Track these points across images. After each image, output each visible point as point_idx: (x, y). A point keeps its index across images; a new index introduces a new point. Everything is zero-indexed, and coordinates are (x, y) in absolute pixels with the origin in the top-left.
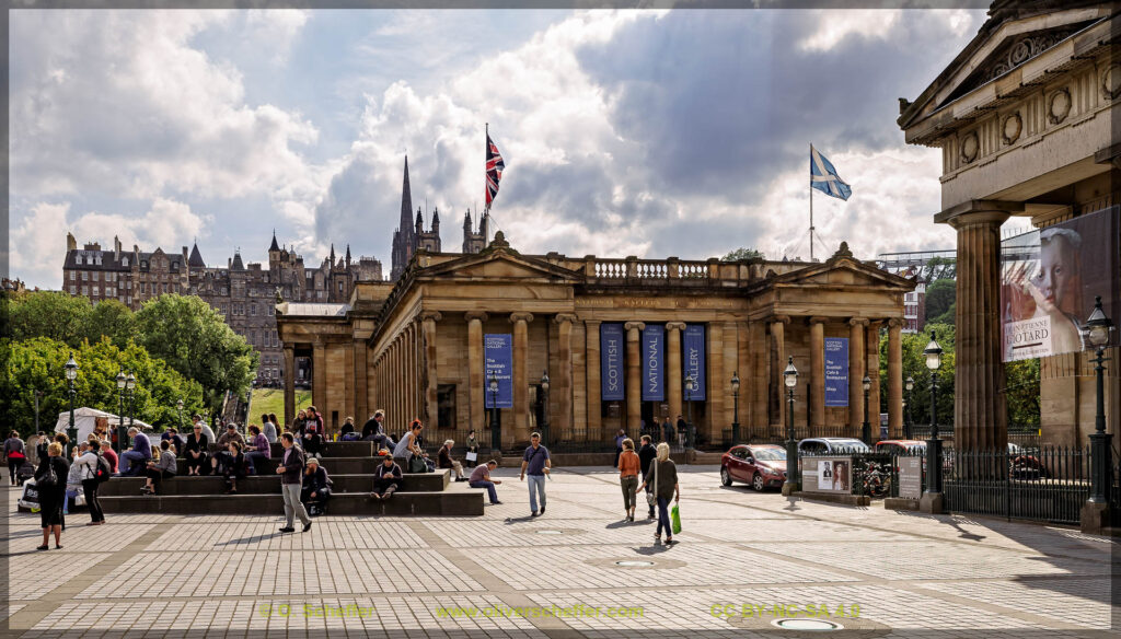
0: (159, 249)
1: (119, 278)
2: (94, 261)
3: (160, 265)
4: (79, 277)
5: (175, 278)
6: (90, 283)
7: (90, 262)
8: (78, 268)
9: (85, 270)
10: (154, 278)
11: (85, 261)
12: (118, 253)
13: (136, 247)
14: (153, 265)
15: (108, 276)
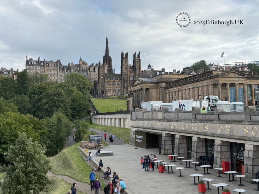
0: (52, 60)
1: (41, 68)
2: (34, 63)
3: (52, 65)
4: (30, 68)
5: (56, 68)
6: (33, 69)
7: (33, 63)
8: (30, 65)
9: (32, 66)
10: (50, 68)
11: (31, 63)
12: (39, 61)
13: (45, 60)
14: (50, 64)
15: (38, 67)
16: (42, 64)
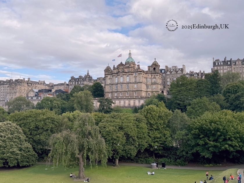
0: (238, 59)
1: (228, 68)
2: (221, 64)
3: (239, 63)
4: (217, 68)
6: (220, 69)
7: (220, 64)
8: (217, 66)
9: (219, 66)
10: (237, 67)
11: (218, 64)
12: (226, 61)
13: (231, 59)
14: (237, 63)
15: (225, 67)
16: (229, 63)
